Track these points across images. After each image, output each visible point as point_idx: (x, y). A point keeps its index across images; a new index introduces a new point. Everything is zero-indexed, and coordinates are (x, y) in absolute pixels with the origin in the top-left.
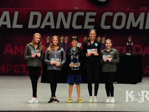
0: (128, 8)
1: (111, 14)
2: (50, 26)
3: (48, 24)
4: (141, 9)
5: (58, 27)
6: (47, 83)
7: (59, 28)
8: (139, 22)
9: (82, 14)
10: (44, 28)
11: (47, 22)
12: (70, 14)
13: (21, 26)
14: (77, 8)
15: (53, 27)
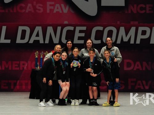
0: (118, 22)
1: (101, 28)
2: (39, 41)
3: (37, 38)
4: (132, 23)
5: (47, 41)
6: (36, 99)
7: (48, 43)
8: (130, 36)
9: (72, 28)
10: (32, 43)
11: (36, 36)
12: (59, 28)
13: (9, 41)
14: (66, 22)
15: (42, 42)
